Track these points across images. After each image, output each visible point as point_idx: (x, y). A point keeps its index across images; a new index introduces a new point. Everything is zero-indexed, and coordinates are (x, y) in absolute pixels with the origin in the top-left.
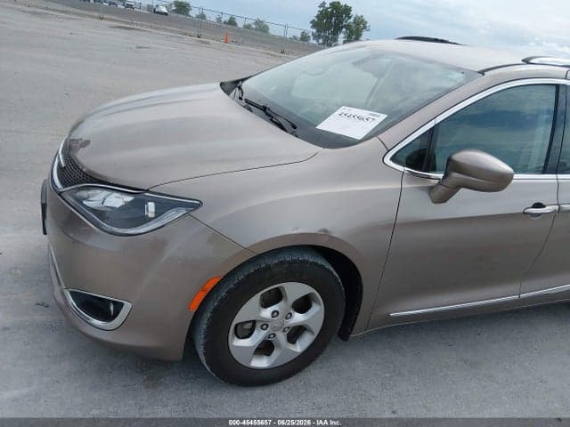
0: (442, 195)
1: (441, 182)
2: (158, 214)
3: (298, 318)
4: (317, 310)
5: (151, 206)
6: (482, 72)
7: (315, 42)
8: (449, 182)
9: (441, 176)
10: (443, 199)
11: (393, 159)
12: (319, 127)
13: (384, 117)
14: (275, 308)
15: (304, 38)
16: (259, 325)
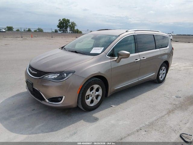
0: (118, 61)
1: (117, 58)
2: (67, 76)
3: (97, 93)
4: (101, 90)
5: (65, 74)
6: (119, 36)
7: (60, 32)
8: (119, 58)
9: (117, 57)
10: (119, 62)
11: (108, 56)
12: (91, 53)
13: (103, 48)
14: (93, 91)
15: (56, 31)
16: (90, 96)
